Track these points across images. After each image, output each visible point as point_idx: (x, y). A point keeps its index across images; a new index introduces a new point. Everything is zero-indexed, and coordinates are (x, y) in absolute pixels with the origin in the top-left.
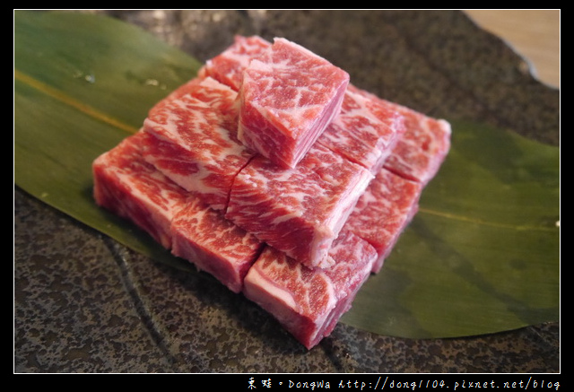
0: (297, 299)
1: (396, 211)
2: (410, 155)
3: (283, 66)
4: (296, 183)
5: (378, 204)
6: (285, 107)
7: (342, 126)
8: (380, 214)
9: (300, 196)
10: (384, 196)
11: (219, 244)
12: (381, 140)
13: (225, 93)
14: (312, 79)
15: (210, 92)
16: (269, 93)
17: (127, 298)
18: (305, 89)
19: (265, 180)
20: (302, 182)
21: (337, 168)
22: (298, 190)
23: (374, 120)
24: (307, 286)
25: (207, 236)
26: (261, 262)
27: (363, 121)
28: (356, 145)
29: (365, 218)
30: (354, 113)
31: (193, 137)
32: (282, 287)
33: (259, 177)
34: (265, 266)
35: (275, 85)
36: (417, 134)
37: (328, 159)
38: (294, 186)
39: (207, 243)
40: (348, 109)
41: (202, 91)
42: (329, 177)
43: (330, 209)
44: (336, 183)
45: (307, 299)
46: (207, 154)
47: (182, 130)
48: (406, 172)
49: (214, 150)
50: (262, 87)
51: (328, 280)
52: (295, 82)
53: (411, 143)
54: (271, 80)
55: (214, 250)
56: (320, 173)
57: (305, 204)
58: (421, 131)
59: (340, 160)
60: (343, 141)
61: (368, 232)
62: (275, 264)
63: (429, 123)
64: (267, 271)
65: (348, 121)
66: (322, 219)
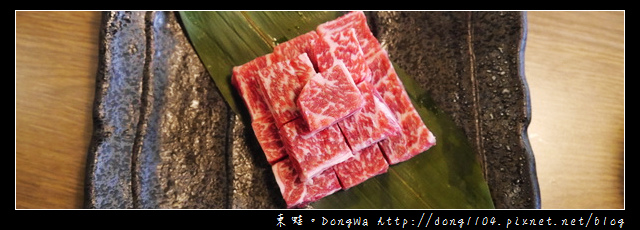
0: (287, 191)
1: (365, 173)
2: (397, 145)
3: (332, 83)
4: (309, 143)
5: (359, 163)
6: (315, 112)
7: (357, 119)
8: (356, 169)
9: (306, 151)
10: (366, 160)
11: (268, 145)
12: (371, 139)
13: (308, 68)
14: (341, 99)
15: (300, 64)
16: (313, 99)
17: (224, 139)
18: (333, 104)
19: (296, 134)
20: (312, 144)
21: (336, 144)
22: (308, 147)
23: (376, 125)
24: (295, 187)
25: (264, 139)
26: (282, 164)
27: (369, 122)
28: (356, 135)
29: (347, 167)
30: (370, 115)
31: (275, 92)
32: (283, 182)
33: (294, 131)
34: (283, 167)
35: (320, 95)
36: (412, 133)
37: (335, 135)
38: (308, 145)
39: (262, 142)
40: (368, 110)
41: (297, 62)
42: (328, 147)
43: (316, 166)
44: (329, 152)
45: (290, 193)
46: (277, 105)
47: (272, 85)
48: (387, 154)
49: (282, 104)
50: (313, 92)
51: (305, 189)
52: (331, 97)
53: (404, 136)
54: (319, 91)
55: (263, 148)
56: (326, 142)
57: (306, 157)
58: (416, 133)
59: (341, 139)
60: (351, 129)
61: (343, 175)
62: (287, 169)
63: (424, 130)
64: (282, 170)
65: (362, 118)
66: (308, 169)
